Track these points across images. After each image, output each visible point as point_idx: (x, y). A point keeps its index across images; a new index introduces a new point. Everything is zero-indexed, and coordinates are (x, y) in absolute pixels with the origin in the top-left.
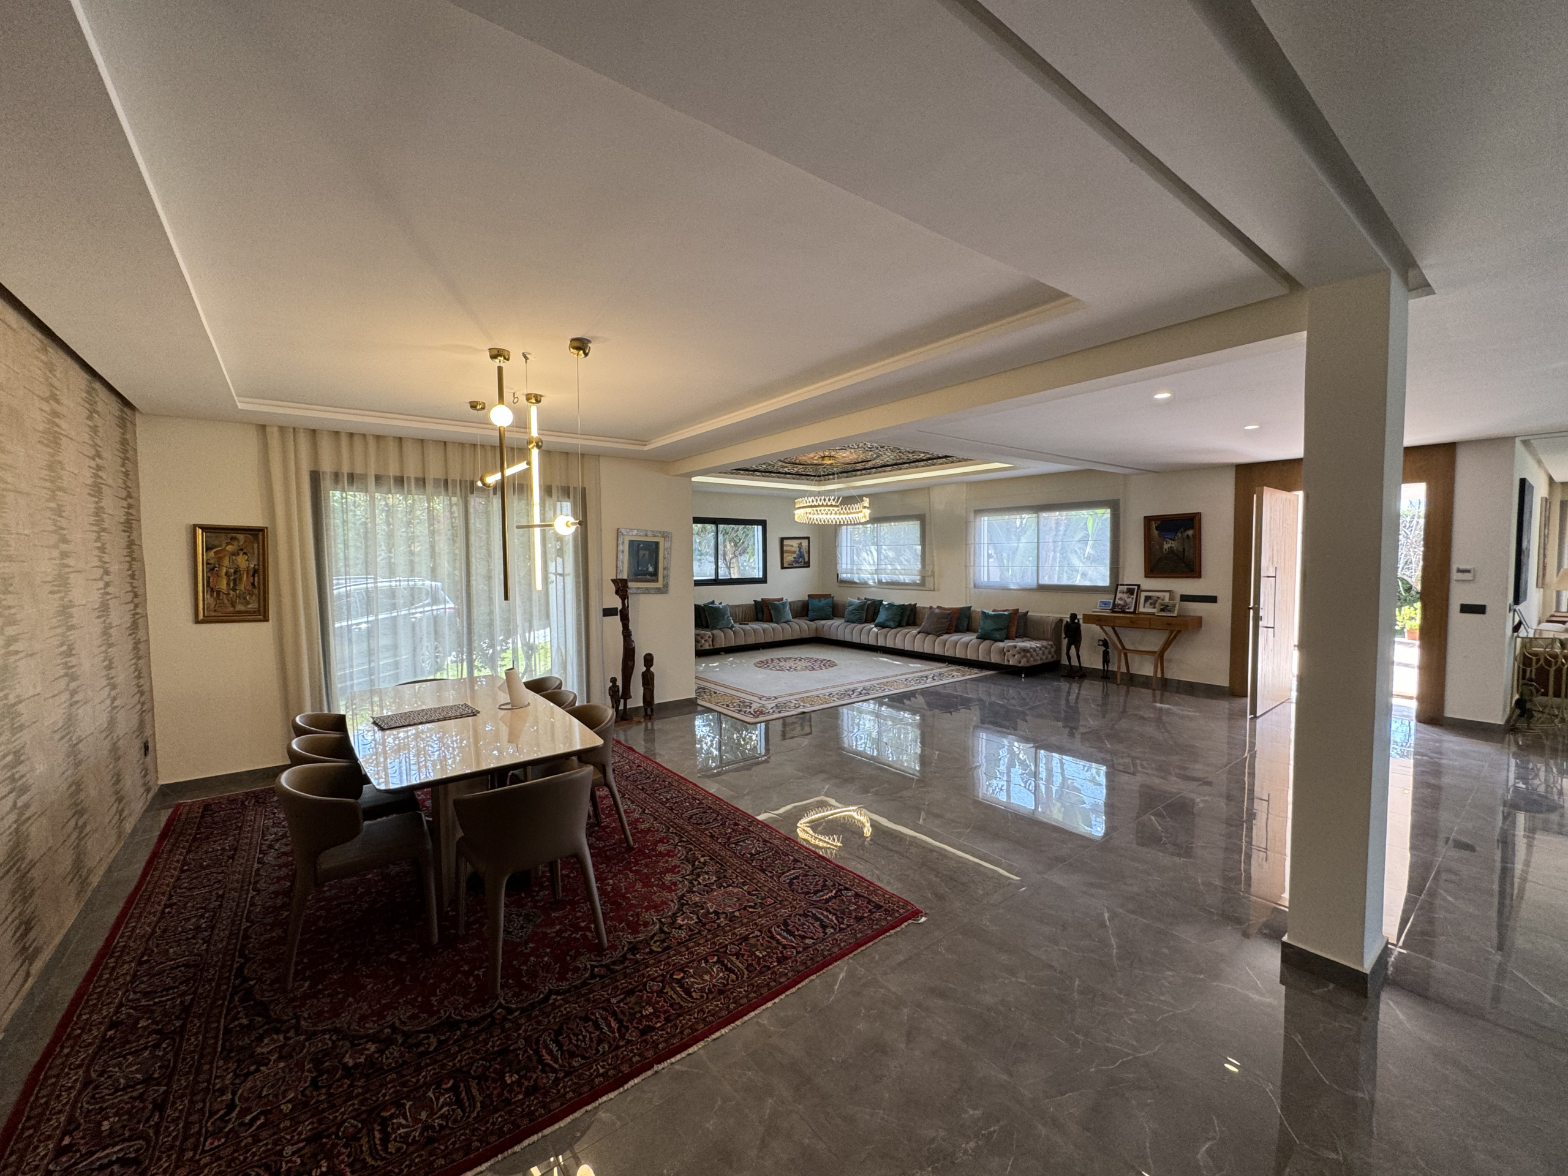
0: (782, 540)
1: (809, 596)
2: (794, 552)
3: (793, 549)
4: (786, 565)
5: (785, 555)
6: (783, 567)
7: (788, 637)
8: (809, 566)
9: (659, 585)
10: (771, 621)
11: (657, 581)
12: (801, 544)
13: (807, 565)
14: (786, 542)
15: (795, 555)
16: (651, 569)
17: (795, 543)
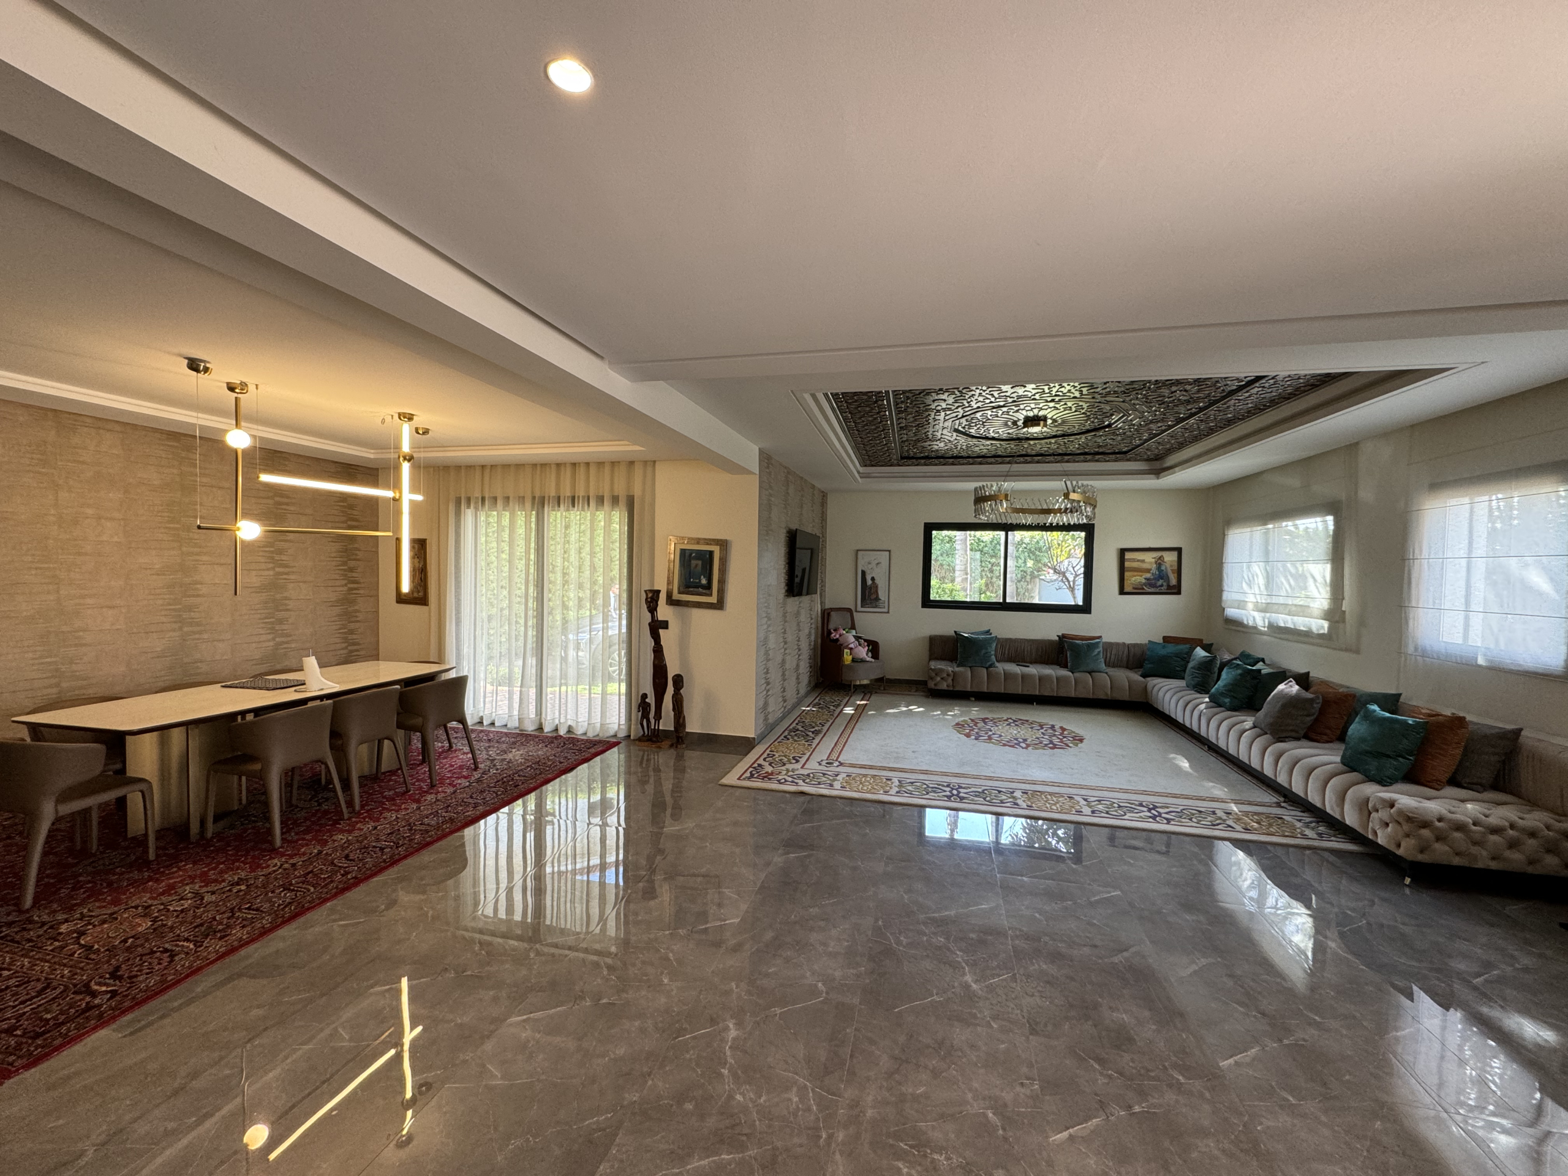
0: (1122, 552)
1: (1165, 638)
2: (1148, 571)
3: (1145, 566)
4: (1127, 589)
5: (1127, 574)
6: (1122, 592)
7: (1082, 694)
8: (1179, 593)
9: (713, 599)
10: (1064, 666)
11: (711, 595)
12: (1161, 558)
13: (1176, 590)
14: (1128, 555)
15: (1148, 575)
16: (704, 581)
17: (1149, 558)
